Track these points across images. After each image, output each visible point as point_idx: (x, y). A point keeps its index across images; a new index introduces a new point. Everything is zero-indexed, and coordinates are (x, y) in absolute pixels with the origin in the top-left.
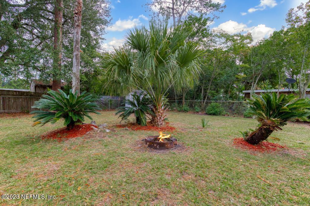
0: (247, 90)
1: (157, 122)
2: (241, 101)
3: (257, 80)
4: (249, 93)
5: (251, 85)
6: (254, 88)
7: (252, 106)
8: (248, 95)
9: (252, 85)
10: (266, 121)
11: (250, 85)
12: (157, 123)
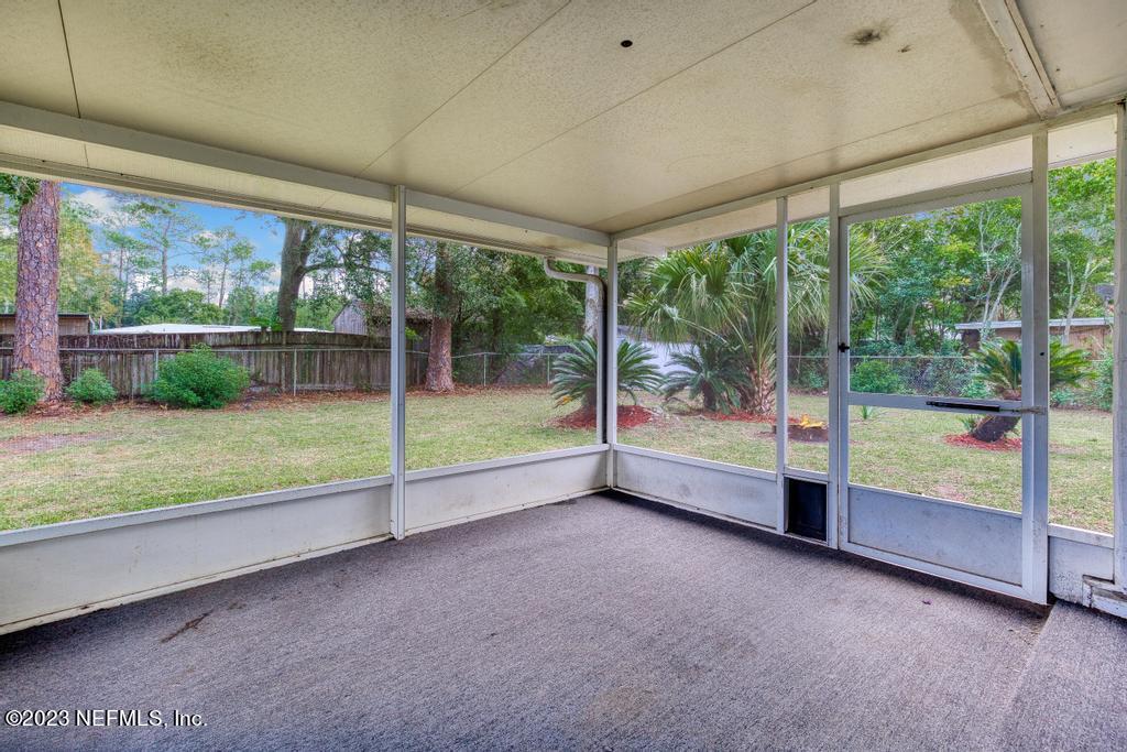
0: (971, 321)
1: (760, 404)
2: (953, 355)
3: (1000, 294)
4: (976, 332)
5: (984, 306)
6: (991, 316)
7: (983, 365)
8: (972, 337)
9: (987, 306)
10: (1010, 391)
11: (979, 306)
12: (758, 408)
